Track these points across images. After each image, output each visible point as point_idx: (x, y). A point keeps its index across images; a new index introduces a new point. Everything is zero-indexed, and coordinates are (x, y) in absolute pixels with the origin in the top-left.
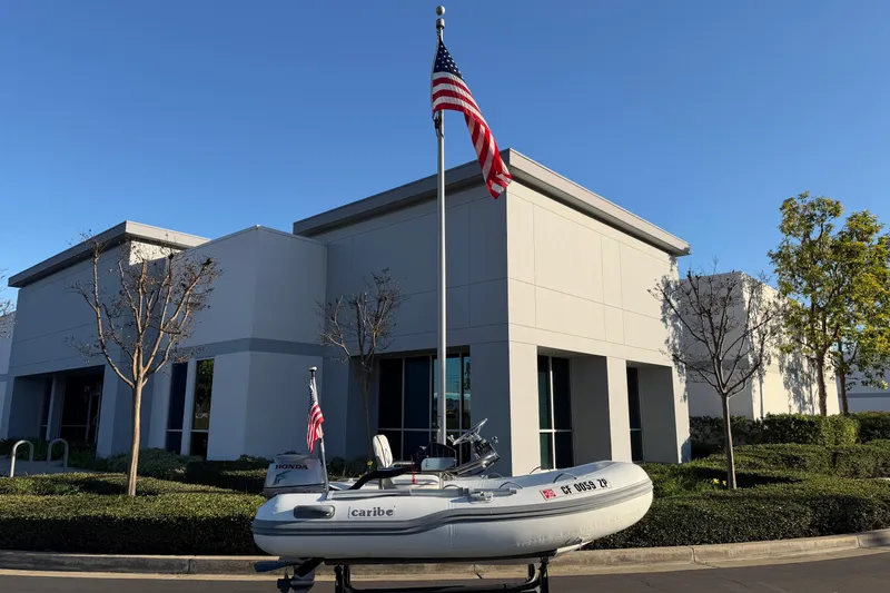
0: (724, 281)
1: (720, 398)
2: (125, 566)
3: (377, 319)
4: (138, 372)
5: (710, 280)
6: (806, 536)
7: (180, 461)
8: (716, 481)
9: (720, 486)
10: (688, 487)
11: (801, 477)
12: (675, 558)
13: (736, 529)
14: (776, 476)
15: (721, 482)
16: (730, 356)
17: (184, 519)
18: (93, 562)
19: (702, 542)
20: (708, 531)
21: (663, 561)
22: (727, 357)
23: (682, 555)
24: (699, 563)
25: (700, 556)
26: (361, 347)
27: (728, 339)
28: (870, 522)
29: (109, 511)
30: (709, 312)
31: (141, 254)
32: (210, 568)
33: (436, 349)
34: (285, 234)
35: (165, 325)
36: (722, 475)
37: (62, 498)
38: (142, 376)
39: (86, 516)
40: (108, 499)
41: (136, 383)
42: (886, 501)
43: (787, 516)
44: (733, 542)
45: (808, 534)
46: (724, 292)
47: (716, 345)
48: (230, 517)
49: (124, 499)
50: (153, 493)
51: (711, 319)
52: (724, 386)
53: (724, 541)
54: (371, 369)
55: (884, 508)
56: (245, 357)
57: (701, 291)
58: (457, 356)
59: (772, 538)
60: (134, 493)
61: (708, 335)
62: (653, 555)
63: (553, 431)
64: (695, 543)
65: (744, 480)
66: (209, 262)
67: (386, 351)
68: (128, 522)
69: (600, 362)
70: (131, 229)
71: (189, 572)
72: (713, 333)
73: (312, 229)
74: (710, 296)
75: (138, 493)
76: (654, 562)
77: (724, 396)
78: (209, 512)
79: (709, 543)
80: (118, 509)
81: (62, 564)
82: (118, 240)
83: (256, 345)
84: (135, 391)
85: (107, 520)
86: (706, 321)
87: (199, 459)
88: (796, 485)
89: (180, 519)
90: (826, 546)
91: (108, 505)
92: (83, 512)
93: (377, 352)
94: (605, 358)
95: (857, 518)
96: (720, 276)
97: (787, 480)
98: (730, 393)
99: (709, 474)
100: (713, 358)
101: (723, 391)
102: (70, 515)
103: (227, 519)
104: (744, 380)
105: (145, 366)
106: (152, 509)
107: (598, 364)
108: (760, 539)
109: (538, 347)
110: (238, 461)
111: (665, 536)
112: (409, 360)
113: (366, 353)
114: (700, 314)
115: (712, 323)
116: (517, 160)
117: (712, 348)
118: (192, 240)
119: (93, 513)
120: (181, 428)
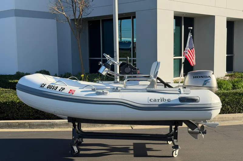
12: (234, 119)
21: (228, 120)
23: (238, 117)
26: (74, 14)
56: (12, 21)
58: (129, 18)
62: (222, 118)
63: (182, 57)
67: (89, 16)
93: (83, 17)
94: (214, 16)
103: (5, 103)
107: (210, 20)
109: (175, 12)
110: (15, 75)
111: (230, 109)
112: (103, 21)
113: (77, 17)
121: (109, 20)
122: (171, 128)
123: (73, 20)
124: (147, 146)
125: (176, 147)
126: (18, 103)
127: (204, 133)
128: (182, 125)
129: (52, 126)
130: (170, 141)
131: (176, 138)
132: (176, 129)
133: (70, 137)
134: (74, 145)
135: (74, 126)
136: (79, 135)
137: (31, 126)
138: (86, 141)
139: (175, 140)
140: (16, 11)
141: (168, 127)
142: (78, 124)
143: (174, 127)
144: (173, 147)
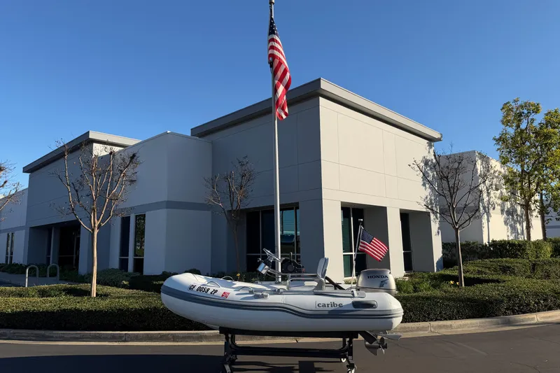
0: (457, 158)
1: (454, 231)
3: (241, 187)
4: (94, 223)
5: (448, 157)
7: (127, 276)
8: (452, 282)
9: (455, 285)
10: (434, 286)
11: (507, 279)
12: (419, 329)
13: (458, 312)
14: (487, 278)
15: (455, 282)
16: (461, 205)
17: (122, 310)
19: (436, 320)
20: (440, 313)
21: (411, 331)
22: (459, 206)
23: (423, 327)
24: (433, 332)
25: (435, 328)
26: (232, 205)
27: (459, 194)
28: (546, 306)
29: (78, 306)
30: (447, 178)
32: (137, 338)
34: (187, 137)
35: (109, 195)
36: (456, 279)
37: (52, 298)
38: (96, 225)
39: (64, 310)
40: (79, 299)
41: (93, 230)
42: (556, 293)
44: (456, 319)
45: (504, 314)
46: (456, 165)
47: (452, 197)
48: (149, 309)
49: (88, 299)
50: (105, 296)
51: (448, 182)
52: (457, 223)
53: (450, 319)
54: (238, 218)
55: (555, 297)
56: (162, 213)
57: (442, 165)
58: (292, 209)
59: (481, 317)
60: (95, 296)
61: (446, 192)
62: (405, 328)
63: (353, 253)
64: (432, 320)
65: (470, 282)
66: (134, 155)
68: (89, 312)
69: (383, 210)
70: (92, 136)
71: (125, 341)
72: (449, 191)
73: (203, 132)
74: (448, 167)
75: (97, 295)
76: (407, 332)
77: (457, 230)
78: (137, 306)
79: (441, 320)
80: (84, 304)
81: (52, 337)
82: (85, 143)
83: (170, 205)
84: (93, 234)
85: (78, 311)
86: (445, 182)
87: (138, 274)
88: (500, 284)
89: (120, 309)
91: (78, 302)
92: (63, 307)
93: (241, 208)
94: (386, 208)
95: (537, 303)
96: (454, 155)
97: (498, 281)
98: (461, 228)
99: (448, 278)
100: (449, 207)
101: (456, 226)
102: (56, 308)
103: (147, 310)
104: (470, 219)
105: (98, 220)
106: (103, 304)
107: (381, 212)
108: (474, 317)
109: (342, 202)
111: (413, 316)
112: (263, 212)
113: (234, 208)
114: (441, 179)
115: (449, 184)
116: (325, 85)
117: (449, 200)
118: (130, 142)
119: (69, 307)
120: (128, 256)
121: (270, 211)
122: (344, 341)
123: (230, 211)
124: (316, 365)
125: (351, 366)
126: (162, 309)
127: (385, 347)
128: (357, 338)
129: (200, 338)
130: (344, 358)
131: (351, 354)
132: (350, 342)
133: (222, 353)
134: (226, 364)
135: (227, 338)
136: (232, 350)
137: (175, 338)
138: (240, 358)
139: (350, 357)
140: (168, 202)
141: (341, 339)
142: (232, 336)
143: (348, 339)
144: (347, 366)
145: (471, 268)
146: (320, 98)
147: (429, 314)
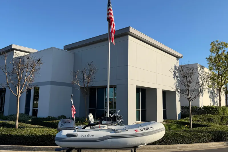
0: (191, 68)
1: (188, 102)
2: (16, 149)
3: (89, 76)
4: (18, 92)
6: (210, 142)
7: (30, 117)
8: (186, 126)
9: (188, 127)
10: (178, 127)
11: (211, 125)
12: (173, 148)
13: (190, 140)
14: (204, 124)
15: (188, 126)
17: (33, 136)
18: (7, 148)
19: (181, 144)
20: (182, 141)
21: (170, 149)
22: (191, 90)
23: (175, 147)
24: (179, 149)
25: (180, 147)
26: (84, 85)
27: (192, 85)
29: (11, 133)
30: (186, 77)
31: (17, 54)
32: (40, 150)
33: (106, 86)
34: (61, 50)
35: (26, 78)
36: (188, 124)
38: (19, 93)
39: (4, 135)
40: (10, 129)
43: (205, 136)
44: (189, 143)
45: (211, 141)
46: (191, 71)
47: (188, 86)
48: (46, 135)
49: (15, 129)
50: (23, 127)
52: (190, 98)
53: (187, 143)
54: (87, 92)
56: (49, 86)
57: (184, 71)
58: (112, 87)
59: (200, 143)
60: (17, 128)
61: (186, 84)
62: (167, 147)
63: (140, 110)
64: (178, 144)
65: (195, 126)
66: (39, 60)
67: (92, 86)
68: (17, 136)
69: (155, 90)
70: (14, 47)
71: (35, 151)
72: (187, 83)
73: (70, 48)
74: (187, 72)
75: (19, 127)
76: (167, 149)
77: (190, 101)
78: (40, 134)
79: (182, 144)
80: (14, 132)
82: (10, 50)
83: (52, 83)
84: (17, 98)
85: (11, 135)
86: (185, 79)
87: (35, 117)
88: (209, 127)
89: (32, 135)
90: (215, 145)
91: (10, 131)
92: (4, 133)
93: (89, 86)
94: (156, 89)
95: (225, 137)
97: (207, 126)
98: (191, 100)
99: (184, 123)
100: (187, 90)
103: (45, 136)
104: (196, 97)
105: (20, 90)
106: (24, 132)
107: (154, 90)
108: (197, 143)
109: (137, 86)
110: (47, 118)
111: (170, 142)
112: (98, 88)
113: (86, 86)
114: (184, 77)
115: (187, 80)
116: (132, 30)
117: (187, 87)
118: (33, 51)
119: (6, 133)
120: (29, 107)
123: (82, 88)
126: (53, 135)
145: (194, 119)
146: (129, 36)
147: (177, 141)
